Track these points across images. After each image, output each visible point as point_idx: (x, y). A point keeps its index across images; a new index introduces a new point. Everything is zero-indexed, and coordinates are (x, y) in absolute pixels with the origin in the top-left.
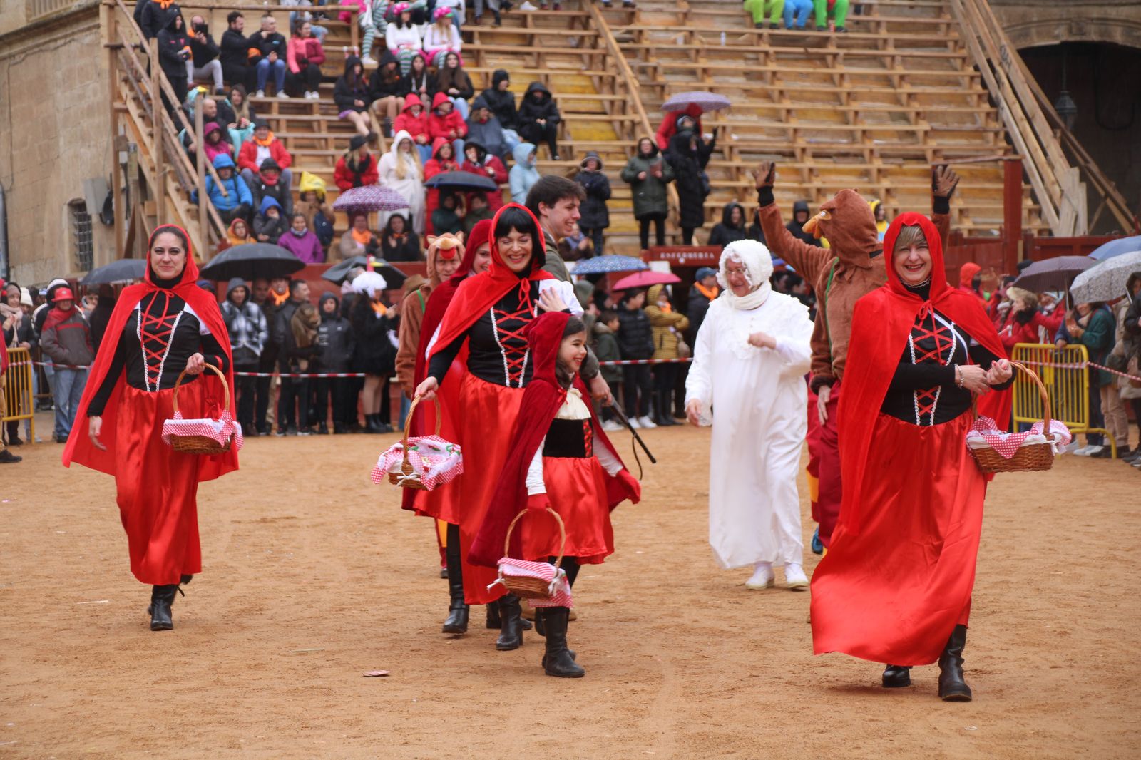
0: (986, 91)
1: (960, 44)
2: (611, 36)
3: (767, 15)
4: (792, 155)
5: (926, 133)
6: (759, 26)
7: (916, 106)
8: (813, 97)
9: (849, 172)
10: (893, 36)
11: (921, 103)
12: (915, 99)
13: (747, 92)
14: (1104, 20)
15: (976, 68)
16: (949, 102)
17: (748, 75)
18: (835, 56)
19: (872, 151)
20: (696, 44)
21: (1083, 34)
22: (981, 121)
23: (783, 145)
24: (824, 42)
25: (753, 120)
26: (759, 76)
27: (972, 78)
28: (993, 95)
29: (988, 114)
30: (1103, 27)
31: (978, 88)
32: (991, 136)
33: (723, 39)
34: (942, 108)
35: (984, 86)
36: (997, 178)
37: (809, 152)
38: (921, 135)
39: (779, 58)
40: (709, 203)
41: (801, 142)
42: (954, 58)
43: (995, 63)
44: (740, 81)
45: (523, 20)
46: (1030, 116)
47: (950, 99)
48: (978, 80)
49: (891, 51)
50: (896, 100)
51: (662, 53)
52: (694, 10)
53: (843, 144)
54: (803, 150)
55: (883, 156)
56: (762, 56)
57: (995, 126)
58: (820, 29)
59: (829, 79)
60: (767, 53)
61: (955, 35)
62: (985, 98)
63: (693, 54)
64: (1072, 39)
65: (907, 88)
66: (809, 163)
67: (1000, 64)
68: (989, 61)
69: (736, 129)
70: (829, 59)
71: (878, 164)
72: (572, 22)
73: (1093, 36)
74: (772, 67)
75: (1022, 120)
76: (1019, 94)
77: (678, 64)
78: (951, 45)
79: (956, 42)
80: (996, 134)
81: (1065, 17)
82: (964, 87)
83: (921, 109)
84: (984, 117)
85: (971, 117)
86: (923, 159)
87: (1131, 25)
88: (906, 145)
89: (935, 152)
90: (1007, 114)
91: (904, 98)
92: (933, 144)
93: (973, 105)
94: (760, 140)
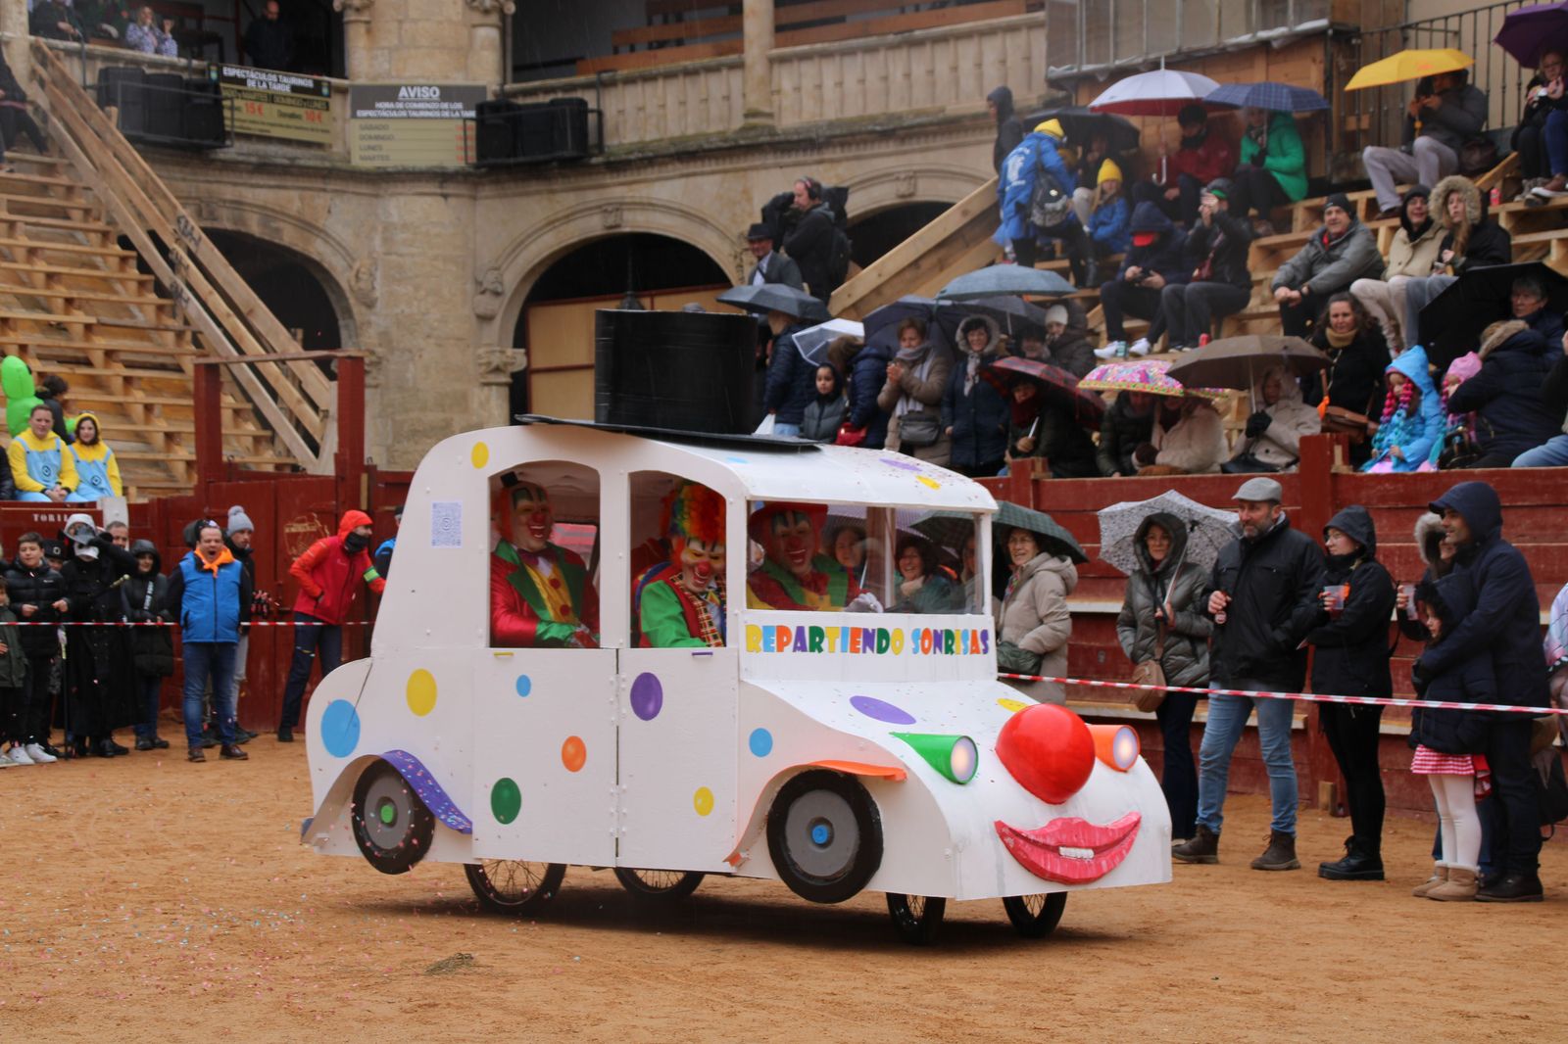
0: (151, 277)
1: (94, 213)
5: (88, 327)
7: (61, 291)
11: (69, 287)
12: (59, 282)
14: (238, 204)
19: (23, 348)
21: (215, 219)
27: (124, 259)
28: (167, 283)
30: (236, 212)
31: (133, 272)
32: (170, 337)
34: (89, 295)
35: (144, 267)
36: (185, 393)
38: (80, 329)
42: (87, 231)
43: (169, 240)
46: (244, 310)
48: (133, 263)
55: (41, 357)
57: (169, 322)
61: (81, 201)
62: (151, 286)
65: (41, 266)
67: (177, 241)
68: (153, 236)
75: (228, 315)
76: (220, 281)
78: (77, 215)
79: (87, 212)
80: (180, 335)
81: (194, 195)
82: (109, 269)
83: (74, 294)
84: (151, 311)
85: (123, 308)
86: (88, 363)
87: (268, 213)
88: (56, 341)
89: (109, 354)
90: (194, 308)
91: (40, 279)
92: (101, 342)
93: (127, 293)
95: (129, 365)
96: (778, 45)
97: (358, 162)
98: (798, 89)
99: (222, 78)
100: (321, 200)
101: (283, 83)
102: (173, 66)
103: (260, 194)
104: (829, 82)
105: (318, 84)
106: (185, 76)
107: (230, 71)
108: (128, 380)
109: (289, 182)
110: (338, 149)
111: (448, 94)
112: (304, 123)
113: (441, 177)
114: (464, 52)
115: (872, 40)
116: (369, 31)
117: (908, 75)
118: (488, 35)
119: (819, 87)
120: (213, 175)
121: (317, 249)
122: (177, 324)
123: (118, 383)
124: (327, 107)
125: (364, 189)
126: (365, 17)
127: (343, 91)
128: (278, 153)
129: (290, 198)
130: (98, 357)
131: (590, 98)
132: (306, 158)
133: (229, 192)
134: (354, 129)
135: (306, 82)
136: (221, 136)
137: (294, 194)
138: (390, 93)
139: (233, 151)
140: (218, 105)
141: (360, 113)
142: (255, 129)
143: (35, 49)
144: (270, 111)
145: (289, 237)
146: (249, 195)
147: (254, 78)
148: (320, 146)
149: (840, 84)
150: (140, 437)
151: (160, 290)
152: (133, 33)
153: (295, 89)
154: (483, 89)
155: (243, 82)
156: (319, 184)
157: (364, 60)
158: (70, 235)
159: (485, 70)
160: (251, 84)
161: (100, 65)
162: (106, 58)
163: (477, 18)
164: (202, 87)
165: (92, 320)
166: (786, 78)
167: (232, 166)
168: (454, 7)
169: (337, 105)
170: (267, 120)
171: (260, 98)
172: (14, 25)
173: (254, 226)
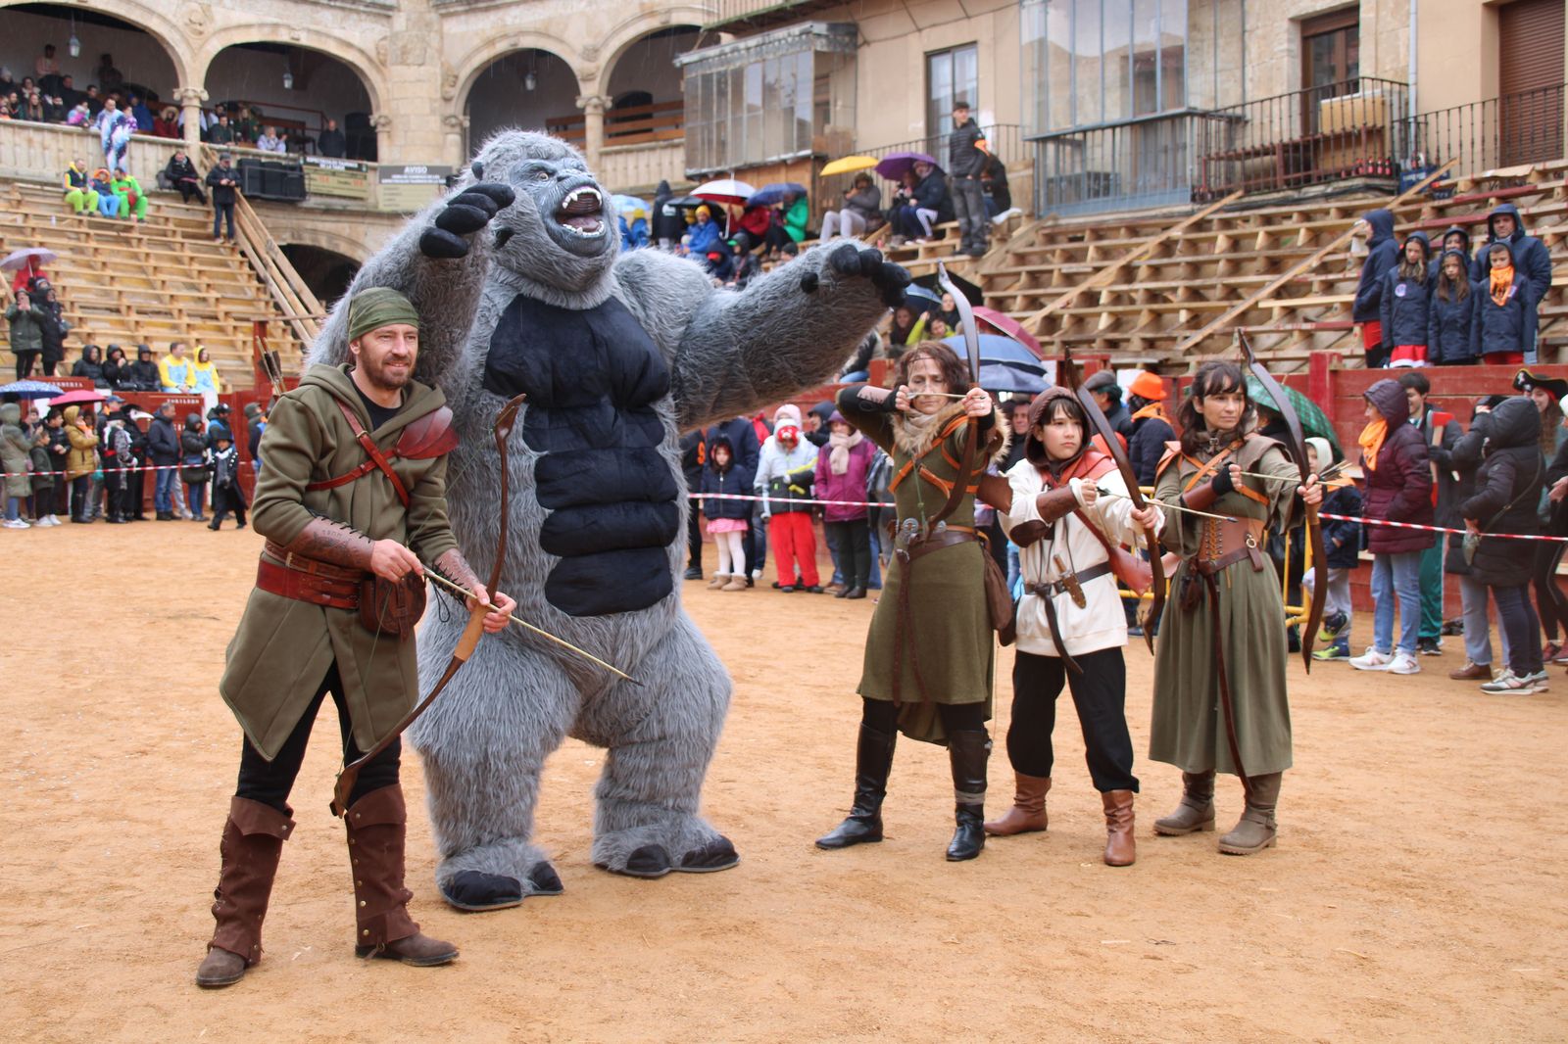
0: (254, 272)
3: (86, 207)
4: (118, 311)
5: (217, 300)
6: (79, 214)
7: (205, 280)
8: (125, 268)
9: (163, 325)
10: (179, 230)
11: (208, 278)
12: (203, 275)
13: (74, 261)
14: (314, 231)
15: (243, 254)
16: (225, 279)
17: (72, 249)
18: (140, 240)
19: (180, 311)
20: (32, 223)
22: (251, 294)
23: (113, 303)
24: (129, 229)
25: (82, 283)
26: (81, 251)
27: (242, 263)
28: (262, 276)
29: (258, 289)
31: (246, 269)
32: (262, 304)
33: (54, 221)
34: (221, 282)
35: (251, 267)
37: (134, 309)
38: (212, 301)
39: (100, 238)
40: (65, 344)
41: (125, 301)
43: (262, 253)
44: (68, 254)
46: (298, 290)
47: (226, 276)
48: (246, 265)
49: (179, 239)
50: (187, 274)
52: (27, 199)
53: (155, 305)
54: (129, 307)
55: (189, 315)
56: (83, 237)
57: (263, 296)
58: (125, 219)
59: (135, 256)
60: (88, 235)
62: (254, 277)
63: (29, 231)
64: (295, 242)
65: (196, 267)
66: (134, 317)
67: (267, 255)
68: (256, 251)
69: (74, 289)
70: (134, 242)
71: (186, 320)
73: (307, 241)
74: (93, 244)
75: (289, 292)
76: (285, 273)
77: (20, 238)
80: (267, 303)
82: (234, 268)
83: (211, 282)
84: (254, 290)
85: (242, 289)
86: (216, 318)
87: (331, 236)
88: (201, 308)
89: (227, 314)
90: (274, 289)
91: (195, 274)
92: (223, 308)
93: (243, 281)
94: (90, 298)
95: (236, 319)
96: (605, 145)
97: (383, 207)
98: (615, 170)
99: (306, 163)
100: (362, 228)
101: (340, 165)
102: (279, 157)
103: (327, 225)
104: (631, 167)
105: (360, 166)
106: (284, 163)
107: (310, 159)
108: (235, 328)
109: (343, 219)
110: (371, 201)
111: (432, 170)
112: (352, 186)
114: (441, 147)
115: (653, 144)
116: (389, 137)
117: (671, 163)
118: (454, 139)
119: (626, 168)
120: (301, 216)
122: (267, 297)
123: (230, 330)
124: (365, 178)
125: (386, 222)
126: (387, 129)
127: (374, 169)
128: (338, 204)
129: (343, 227)
130: (221, 316)
132: (353, 206)
133: (309, 225)
134: (380, 189)
135: (353, 164)
136: (303, 194)
137: (346, 225)
138: (400, 170)
139: (311, 202)
140: (302, 178)
141: (384, 181)
142: (325, 190)
143: (203, 150)
144: (333, 181)
146: (320, 226)
147: (325, 163)
148: (361, 199)
149: (636, 167)
150: (241, 358)
151: (260, 280)
152: (263, 138)
153: (347, 168)
154: (450, 168)
155: (318, 165)
156: (360, 220)
157: (387, 152)
158: (216, 250)
159: (451, 156)
160: (322, 166)
161: (239, 157)
162: (243, 153)
163: (448, 129)
164: (292, 168)
165: (219, 295)
166: (609, 163)
167: (311, 211)
168: (435, 123)
169: (372, 177)
170: (331, 185)
171: (327, 173)
172: (192, 137)
173: (324, 243)
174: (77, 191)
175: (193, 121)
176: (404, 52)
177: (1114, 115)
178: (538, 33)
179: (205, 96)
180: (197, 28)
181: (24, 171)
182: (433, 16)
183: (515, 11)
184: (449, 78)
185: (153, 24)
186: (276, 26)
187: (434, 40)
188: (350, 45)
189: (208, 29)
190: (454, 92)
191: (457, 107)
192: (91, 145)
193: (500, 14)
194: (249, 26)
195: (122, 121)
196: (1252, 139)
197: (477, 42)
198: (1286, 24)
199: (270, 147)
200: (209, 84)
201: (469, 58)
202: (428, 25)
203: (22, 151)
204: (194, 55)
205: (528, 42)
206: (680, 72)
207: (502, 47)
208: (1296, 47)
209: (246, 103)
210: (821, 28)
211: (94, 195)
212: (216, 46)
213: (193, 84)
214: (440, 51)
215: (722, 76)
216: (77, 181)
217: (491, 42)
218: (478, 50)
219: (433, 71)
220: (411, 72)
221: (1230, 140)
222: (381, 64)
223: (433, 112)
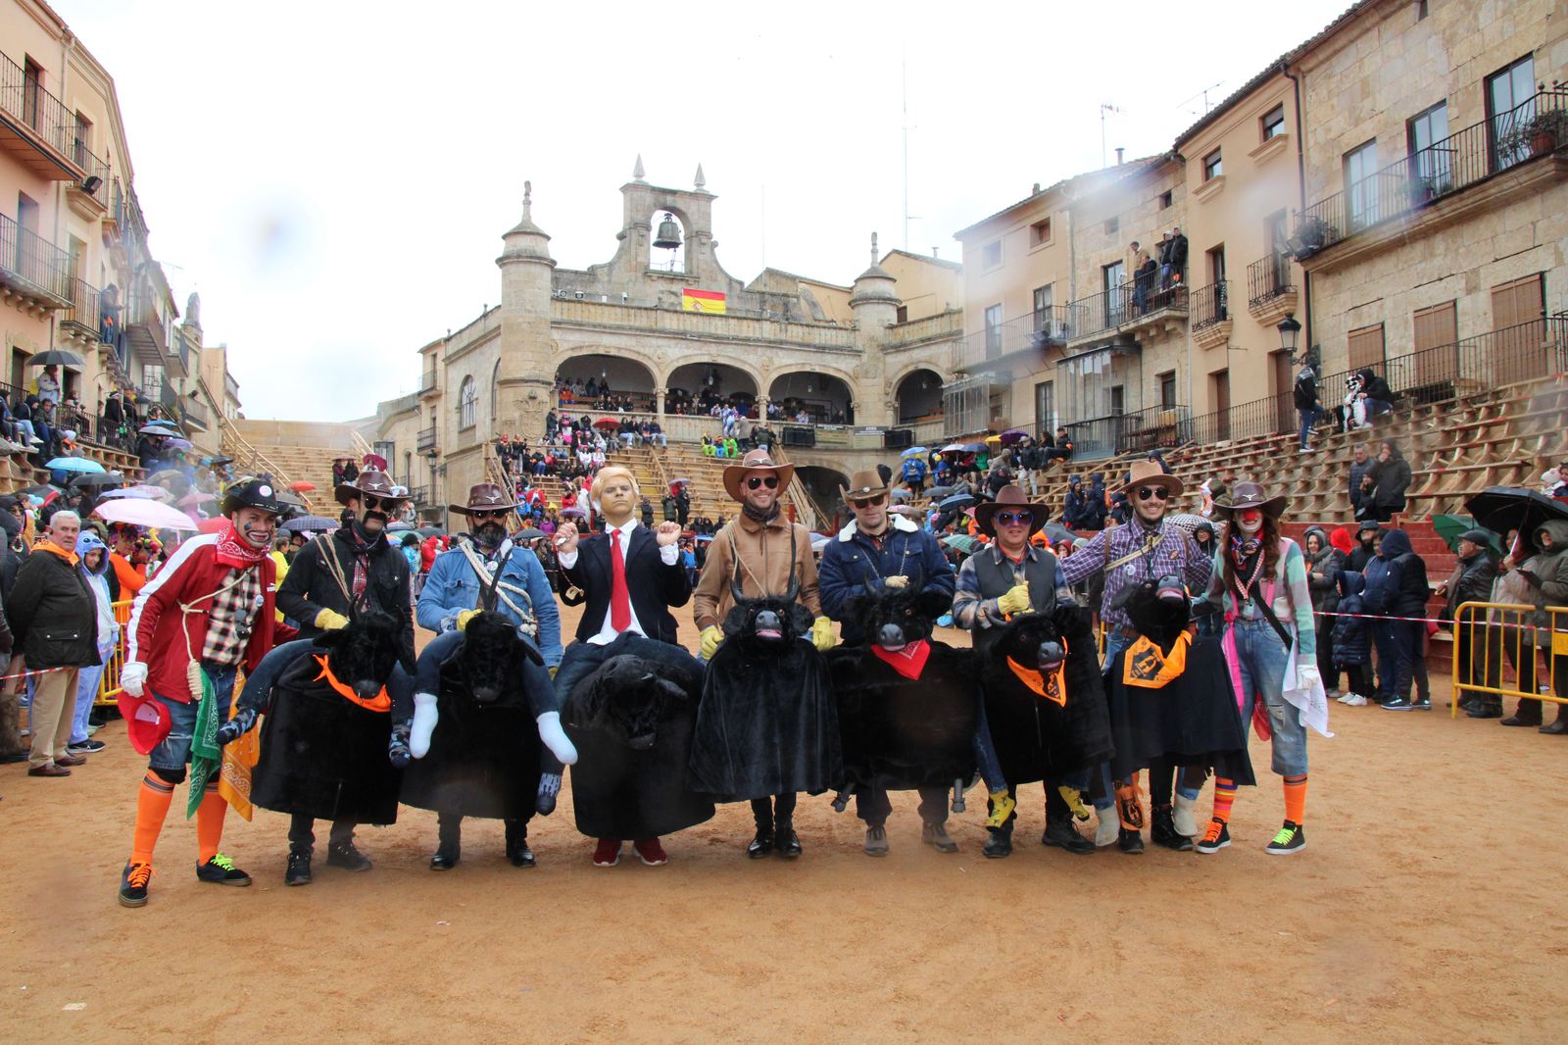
2: (657, 458)
3: (710, 453)
6: (707, 456)
13: (702, 478)
14: (821, 459)
17: (703, 472)
23: (714, 497)
25: (704, 488)
26: (707, 473)
39: (714, 467)
40: (690, 516)
41: (721, 496)
44: (700, 475)
45: (627, 452)
46: (799, 492)
51: (674, 464)
52: (686, 450)
56: (708, 467)
58: (728, 458)
60: (710, 466)
63: (684, 465)
64: (810, 465)
66: (724, 503)
72: (644, 453)
73: (817, 465)
74: (712, 470)
77: (679, 468)
81: (808, 458)
87: (829, 461)
94: (707, 495)
97: (855, 447)
99: (818, 427)
100: (844, 457)
101: (834, 427)
102: (805, 425)
103: (826, 456)
105: (844, 427)
106: (807, 428)
107: (820, 425)
109: (836, 453)
110: (849, 444)
111: (879, 428)
112: (841, 437)
113: (877, 450)
114: (884, 417)
116: (859, 413)
118: (891, 413)
120: (813, 452)
121: (843, 470)
124: (847, 433)
125: (856, 454)
127: (852, 428)
128: (832, 446)
129: (835, 457)
131: (912, 430)
132: (840, 447)
134: (854, 438)
135: (841, 426)
136: (815, 442)
137: (837, 456)
138: (864, 428)
139: (818, 446)
140: (815, 435)
141: (857, 434)
142: (826, 440)
143: (767, 423)
144: (830, 435)
145: (835, 467)
146: (823, 457)
147: (826, 426)
148: (844, 443)
152: (798, 416)
153: (839, 429)
154: (888, 427)
155: (824, 428)
156: (845, 453)
157: (858, 420)
159: (889, 421)
161: (785, 427)
162: (787, 425)
163: (888, 408)
164: (811, 430)
167: (818, 450)
168: (881, 405)
169: (850, 432)
170: (830, 437)
171: (827, 432)
172: (763, 419)
173: (825, 465)
174: (706, 446)
175: (763, 411)
176: (867, 372)
177: (1099, 415)
178: (926, 362)
179: (769, 399)
180: (766, 368)
181: (687, 438)
182: (881, 354)
183: (916, 351)
184: (888, 384)
185: (746, 368)
186: (804, 364)
187: (881, 366)
188: (840, 371)
189: (771, 368)
190: (890, 390)
191: (892, 397)
192: (717, 425)
193: (911, 352)
194: (790, 365)
195: (731, 413)
196: (1145, 426)
197: (900, 366)
198: (1154, 378)
199: (802, 420)
200: (771, 393)
201: (897, 374)
202: (878, 359)
203: (686, 428)
204: (764, 380)
205: (922, 366)
206: (942, 390)
207: (911, 368)
208: (1160, 387)
209: (795, 399)
210: (992, 374)
211: (713, 448)
212: (774, 376)
213: (764, 394)
214: (884, 371)
215: (957, 395)
216: (707, 442)
217: (906, 366)
218: (900, 370)
219: (880, 381)
220: (869, 382)
221: (1137, 427)
222: (855, 378)
223: (880, 400)
